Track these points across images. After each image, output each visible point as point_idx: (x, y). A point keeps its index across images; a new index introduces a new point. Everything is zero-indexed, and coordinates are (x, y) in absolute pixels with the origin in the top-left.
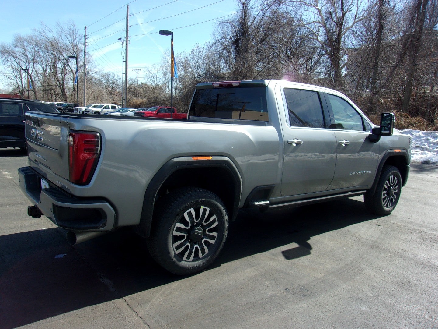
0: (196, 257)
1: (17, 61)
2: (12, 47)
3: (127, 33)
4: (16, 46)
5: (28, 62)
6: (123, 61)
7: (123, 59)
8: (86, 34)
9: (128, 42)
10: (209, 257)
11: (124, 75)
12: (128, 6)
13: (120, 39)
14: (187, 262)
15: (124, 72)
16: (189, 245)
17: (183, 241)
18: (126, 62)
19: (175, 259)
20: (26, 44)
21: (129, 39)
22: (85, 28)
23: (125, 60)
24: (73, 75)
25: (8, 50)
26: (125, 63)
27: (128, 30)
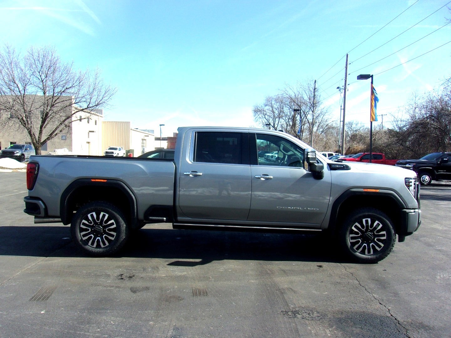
0: (98, 246)
1: (267, 118)
2: (263, 106)
3: (346, 81)
4: (266, 105)
5: (274, 118)
6: (341, 109)
7: (341, 106)
8: (316, 87)
9: (347, 90)
10: (108, 248)
11: (342, 123)
12: (347, 55)
13: (338, 88)
14: (91, 248)
15: (342, 120)
16: (93, 236)
17: (87, 232)
18: (344, 109)
19: (80, 242)
20: (273, 102)
21: (347, 86)
22: (315, 82)
23: (343, 108)
24: (310, 125)
25: (260, 109)
26: (342, 110)
27: (347, 78)
